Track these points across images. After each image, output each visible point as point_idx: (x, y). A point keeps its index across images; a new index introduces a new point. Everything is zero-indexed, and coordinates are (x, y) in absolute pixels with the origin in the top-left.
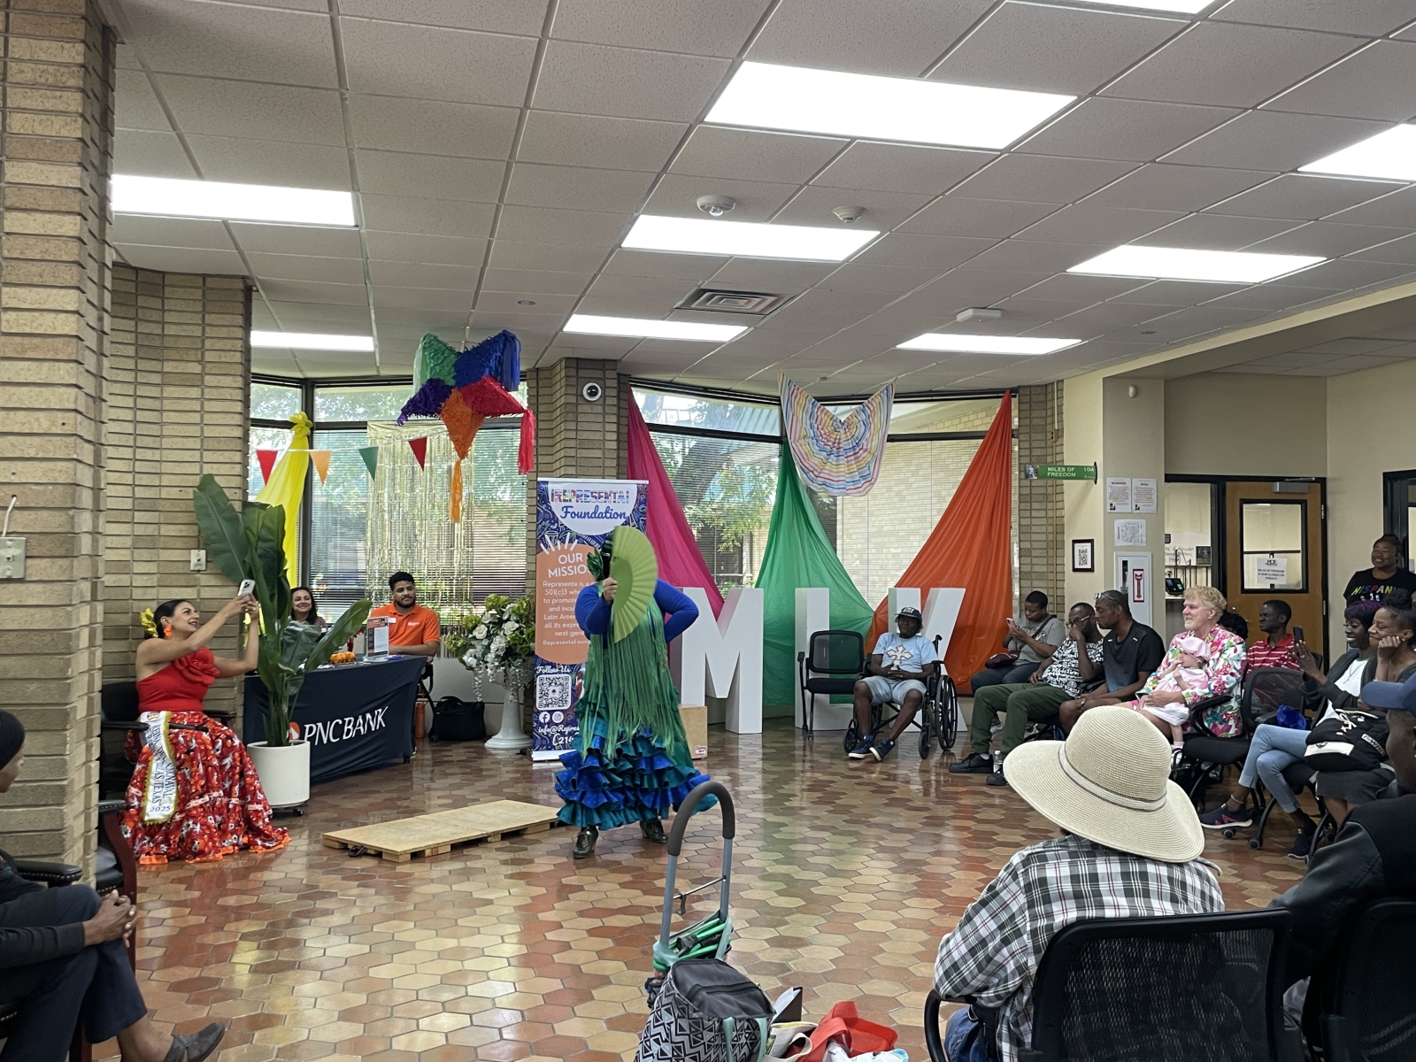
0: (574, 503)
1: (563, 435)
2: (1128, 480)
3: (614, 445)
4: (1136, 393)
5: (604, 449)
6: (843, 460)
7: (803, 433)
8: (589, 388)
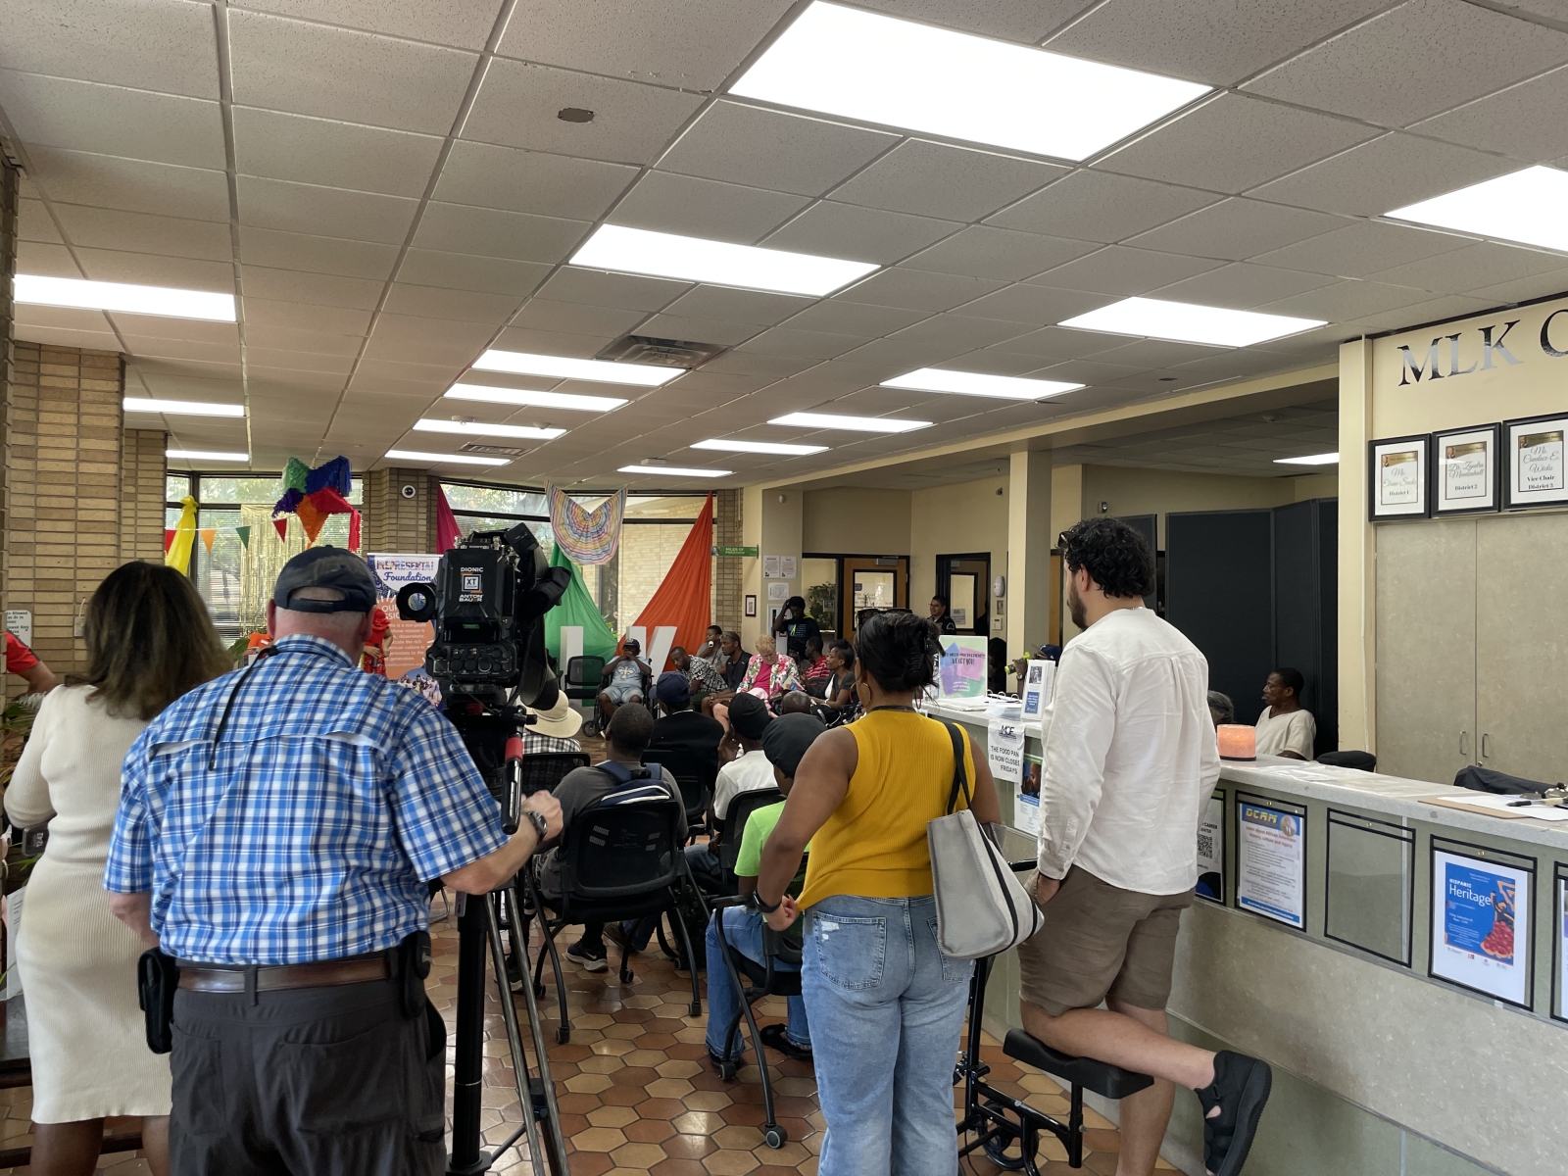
0: (393, 570)
1: (387, 521)
2: (777, 557)
3: (424, 529)
4: (784, 500)
5: (417, 531)
6: (590, 540)
7: (562, 521)
8: (407, 489)
